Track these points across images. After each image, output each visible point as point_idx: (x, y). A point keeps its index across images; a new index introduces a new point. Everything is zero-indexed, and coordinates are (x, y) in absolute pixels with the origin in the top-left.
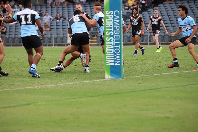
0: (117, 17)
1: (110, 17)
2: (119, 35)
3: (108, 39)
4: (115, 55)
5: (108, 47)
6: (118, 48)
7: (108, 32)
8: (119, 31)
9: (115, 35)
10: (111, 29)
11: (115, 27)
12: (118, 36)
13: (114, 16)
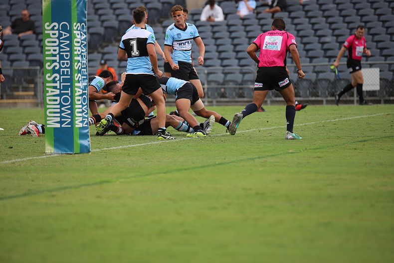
0: (65, 35)
1: (53, 34)
2: (69, 70)
3: (49, 77)
4: (62, 109)
5: (50, 92)
6: (67, 94)
7: (49, 63)
8: (69, 61)
9: (62, 70)
10: (54, 58)
11: (61, 53)
12: (67, 71)
13: (59, 32)
